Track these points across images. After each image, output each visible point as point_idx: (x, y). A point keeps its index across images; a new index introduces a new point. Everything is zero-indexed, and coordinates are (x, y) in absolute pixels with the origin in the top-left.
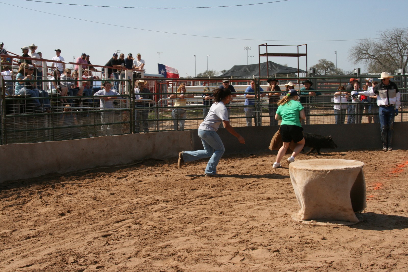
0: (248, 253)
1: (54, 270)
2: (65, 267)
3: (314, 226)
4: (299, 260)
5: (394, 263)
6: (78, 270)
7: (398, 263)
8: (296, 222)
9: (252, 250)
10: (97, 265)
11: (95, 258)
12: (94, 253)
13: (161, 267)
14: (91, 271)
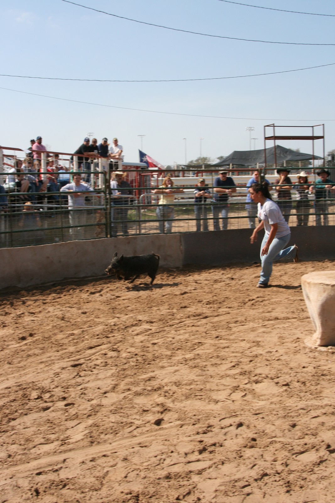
0: (250, 388)
1: (13, 408)
2: (27, 404)
3: (333, 353)
4: (314, 396)
6: (43, 408)
8: (310, 348)
9: (256, 383)
10: (65, 402)
11: (64, 393)
12: (63, 387)
13: (144, 405)
14: (58, 410)
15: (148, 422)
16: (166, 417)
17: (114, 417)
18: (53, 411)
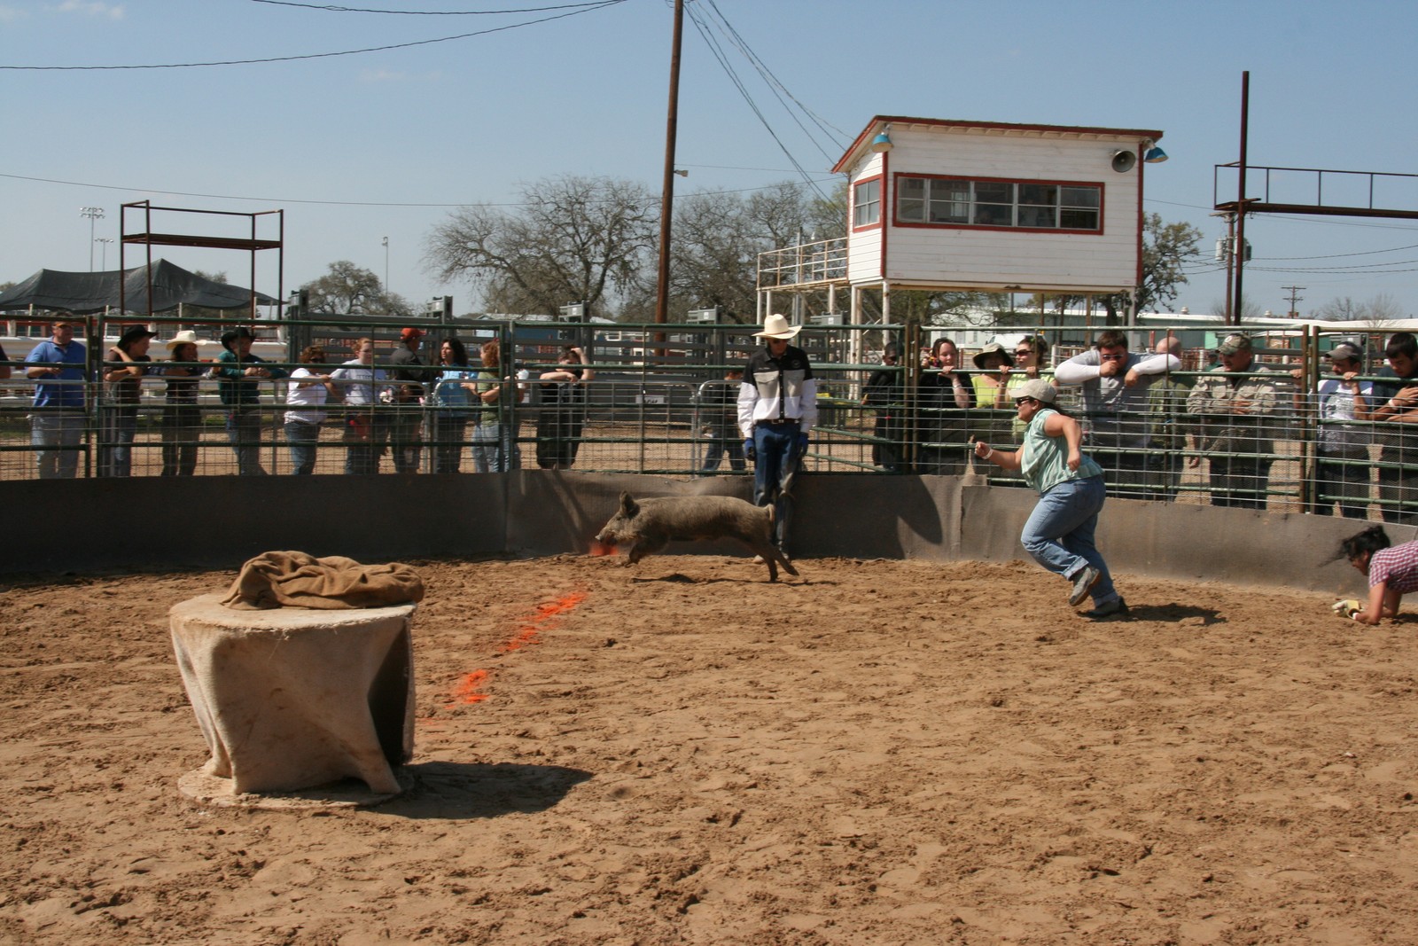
0: (12, 916)
3: (252, 811)
4: (188, 930)
5: (493, 922)
7: (506, 920)
8: (193, 800)
9: (30, 902)
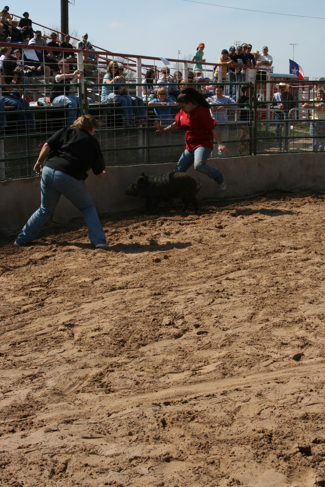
1: (143, 333)
2: (158, 330)
6: (174, 335)
10: (198, 330)
11: (197, 320)
12: (196, 314)
13: (283, 337)
14: (190, 337)
15: (286, 357)
16: (307, 352)
17: (249, 349)
18: (185, 339)
